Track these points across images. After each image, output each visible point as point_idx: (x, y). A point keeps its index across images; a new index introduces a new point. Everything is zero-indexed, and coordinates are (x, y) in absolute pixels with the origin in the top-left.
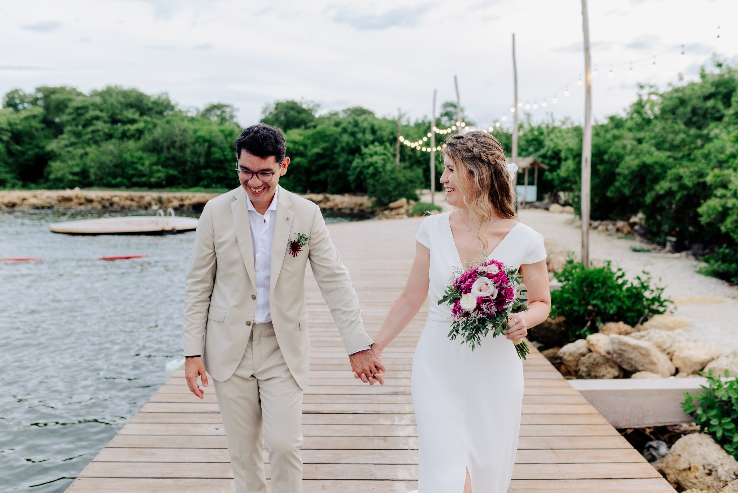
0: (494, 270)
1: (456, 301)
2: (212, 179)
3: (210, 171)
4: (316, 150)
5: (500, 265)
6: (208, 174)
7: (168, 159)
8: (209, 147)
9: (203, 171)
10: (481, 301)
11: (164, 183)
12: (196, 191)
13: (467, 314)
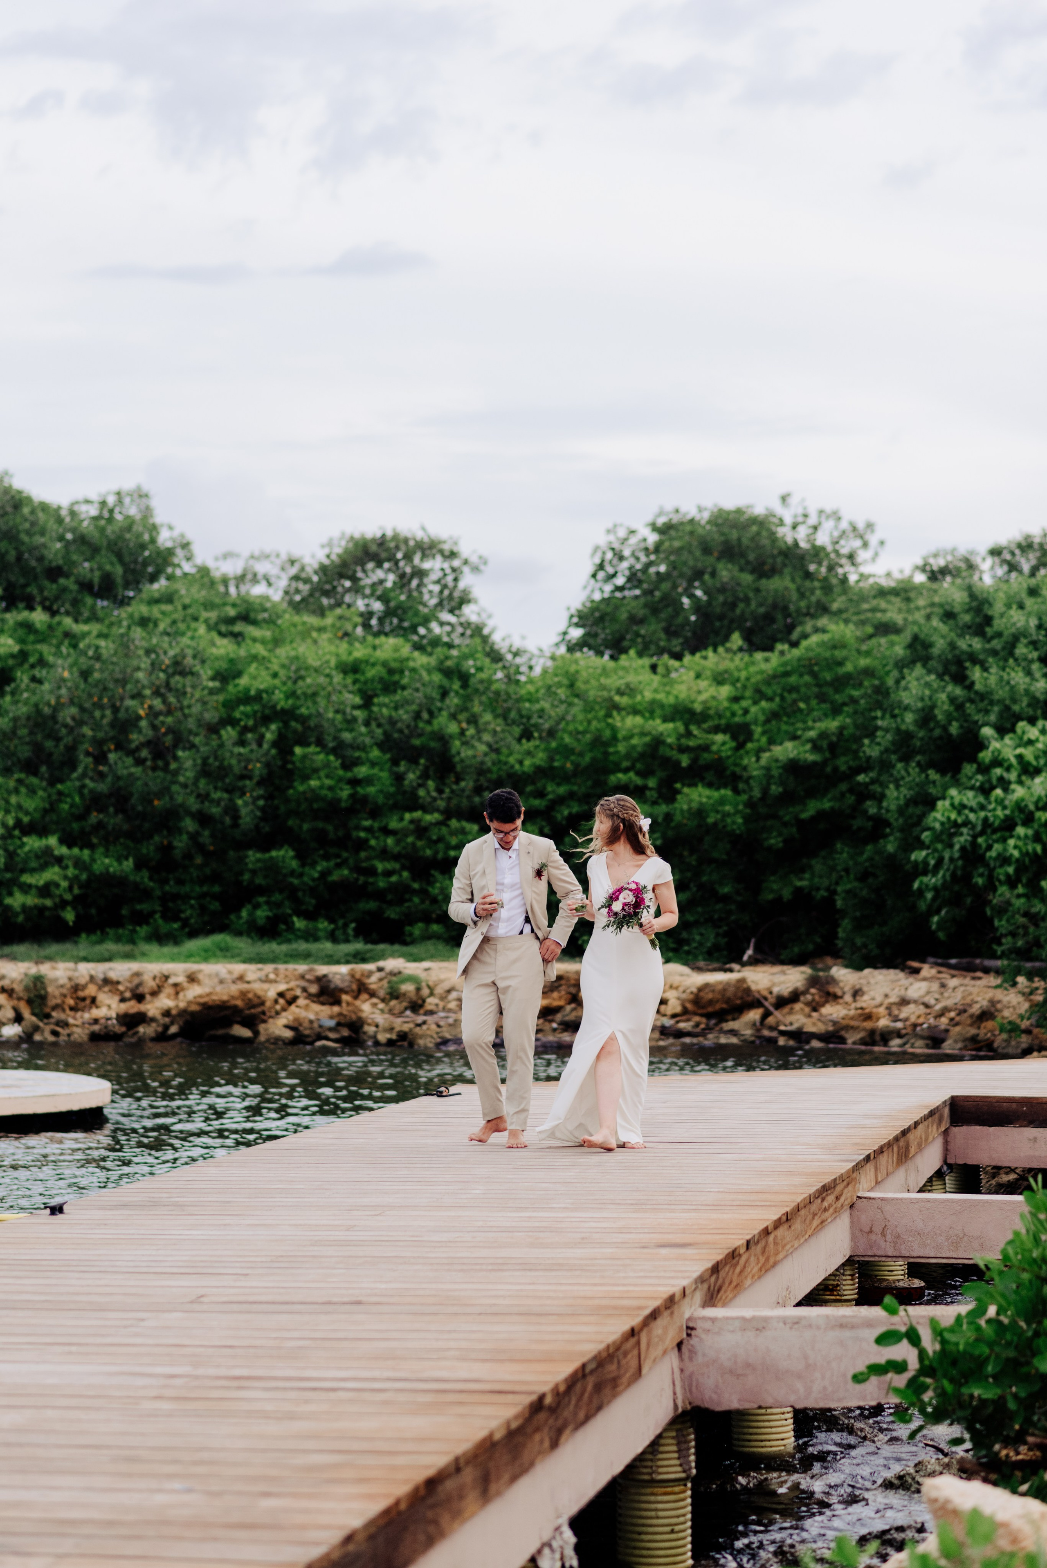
0: (633, 886)
1: (609, 906)
2: (292, 893)
3: (284, 855)
4: (786, 750)
5: (637, 884)
6: (272, 868)
7: (96, 802)
8: (283, 745)
9: (253, 857)
10: (625, 904)
11: (69, 916)
12: (207, 956)
13: (616, 914)
